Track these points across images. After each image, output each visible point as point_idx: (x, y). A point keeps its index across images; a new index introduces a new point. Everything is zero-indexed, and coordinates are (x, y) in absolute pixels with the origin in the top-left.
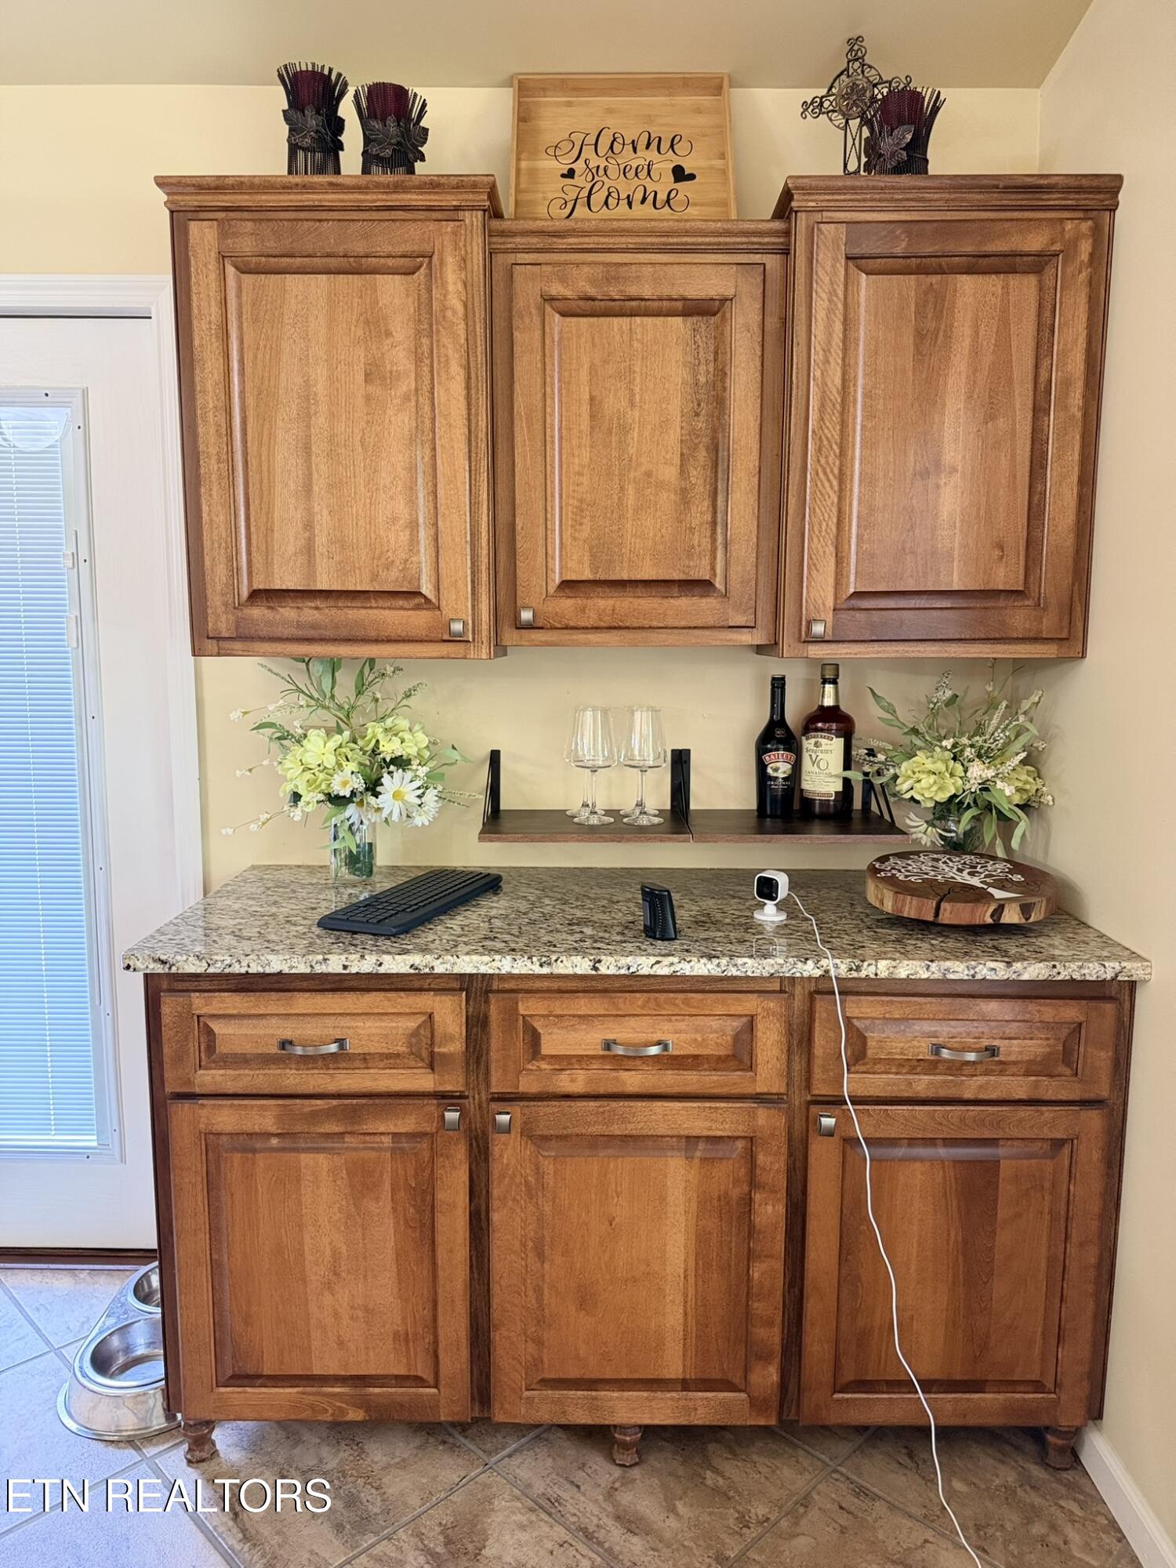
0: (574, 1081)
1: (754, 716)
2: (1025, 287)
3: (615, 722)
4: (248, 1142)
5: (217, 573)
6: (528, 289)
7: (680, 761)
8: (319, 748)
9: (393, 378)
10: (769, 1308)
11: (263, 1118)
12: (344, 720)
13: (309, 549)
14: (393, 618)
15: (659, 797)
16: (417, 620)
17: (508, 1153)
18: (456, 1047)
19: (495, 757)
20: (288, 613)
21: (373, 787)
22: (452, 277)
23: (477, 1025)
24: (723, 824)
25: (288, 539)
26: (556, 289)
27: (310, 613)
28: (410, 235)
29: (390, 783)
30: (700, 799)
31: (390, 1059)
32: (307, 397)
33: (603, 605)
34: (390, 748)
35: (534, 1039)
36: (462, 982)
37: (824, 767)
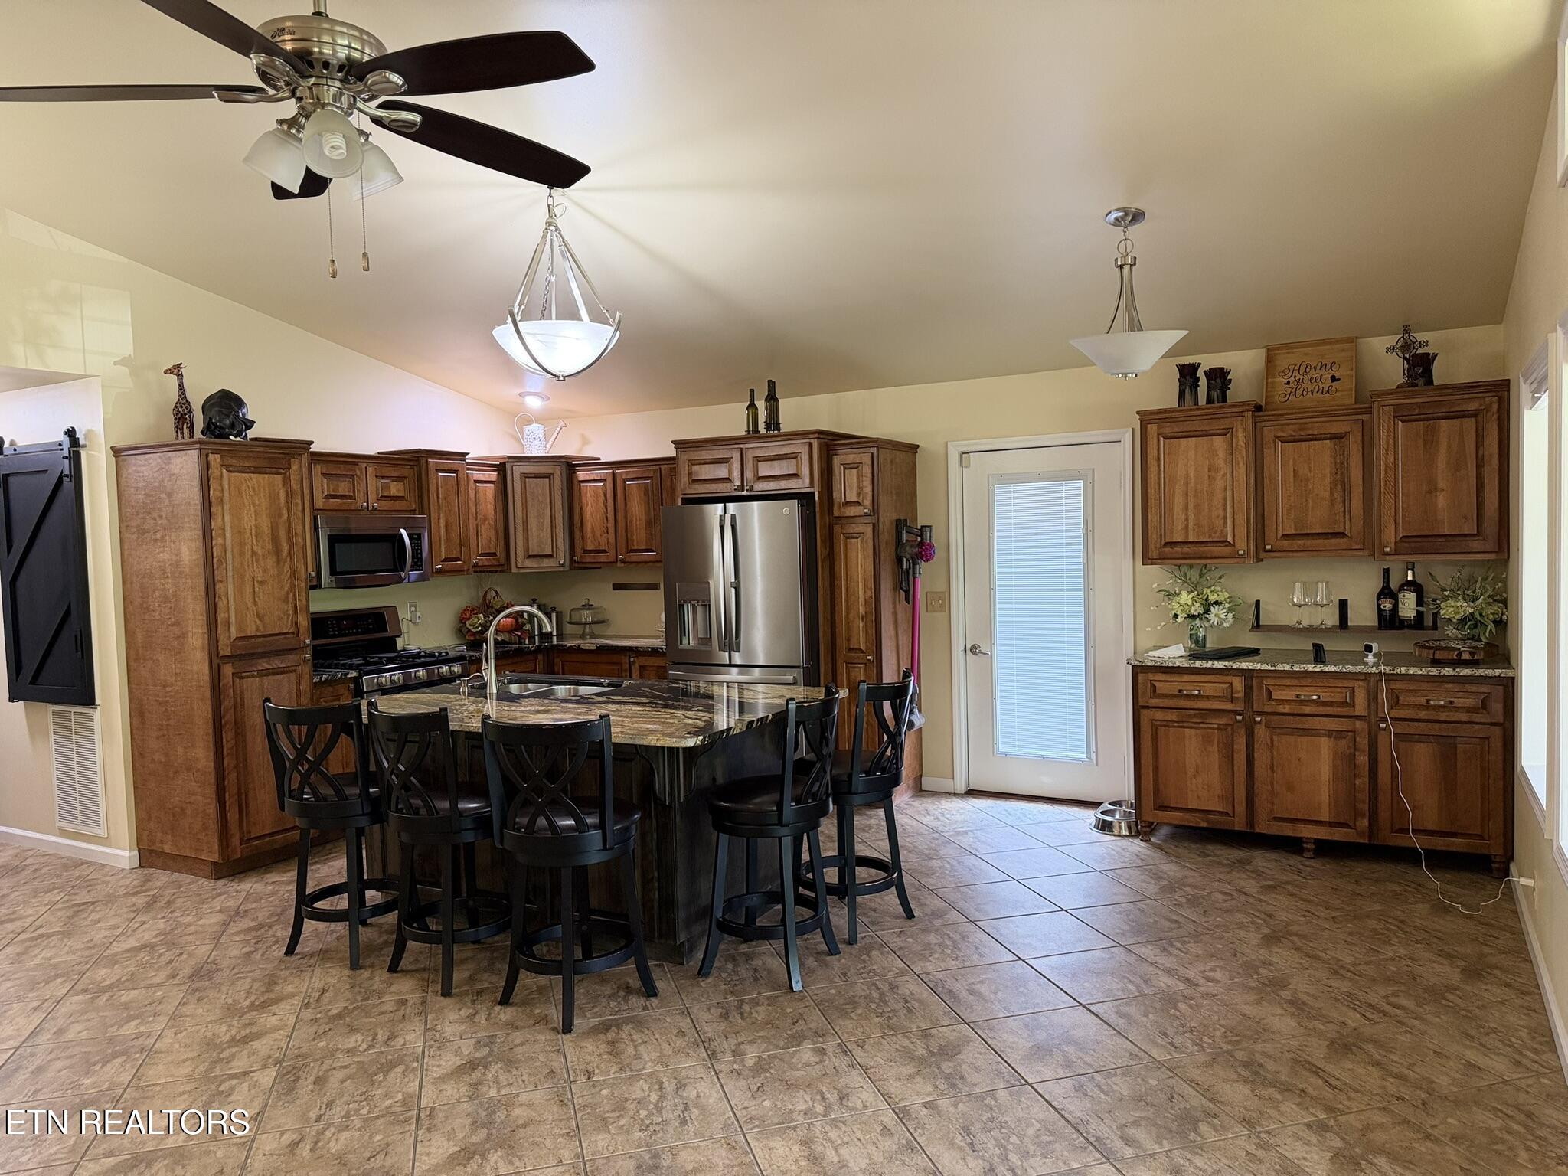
0: (1286, 709)
1: (1376, 585)
2: (1470, 424)
3: (1310, 589)
4: (1167, 724)
5: (1153, 537)
6: (1269, 434)
7: (1343, 605)
8: (1185, 598)
9: (1218, 470)
10: (1364, 796)
11: (1172, 716)
12: (1194, 587)
13: (1186, 527)
14: (1218, 550)
15: (1332, 619)
16: (1227, 550)
17: (1261, 733)
18: (1241, 694)
19: (1258, 603)
20: (1179, 550)
21: (1207, 611)
22: (1241, 435)
23: (1249, 688)
24: (1361, 630)
25: (1179, 525)
26: (1280, 434)
27: (1188, 549)
28: (1225, 423)
29: (1214, 610)
30: (1353, 620)
31: (1217, 698)
32: (1187, 476)
33: (1300, 543)
34: (1213, 598)
35: (1270, 693)
36: (1243, 672)
37: (1408, 606)
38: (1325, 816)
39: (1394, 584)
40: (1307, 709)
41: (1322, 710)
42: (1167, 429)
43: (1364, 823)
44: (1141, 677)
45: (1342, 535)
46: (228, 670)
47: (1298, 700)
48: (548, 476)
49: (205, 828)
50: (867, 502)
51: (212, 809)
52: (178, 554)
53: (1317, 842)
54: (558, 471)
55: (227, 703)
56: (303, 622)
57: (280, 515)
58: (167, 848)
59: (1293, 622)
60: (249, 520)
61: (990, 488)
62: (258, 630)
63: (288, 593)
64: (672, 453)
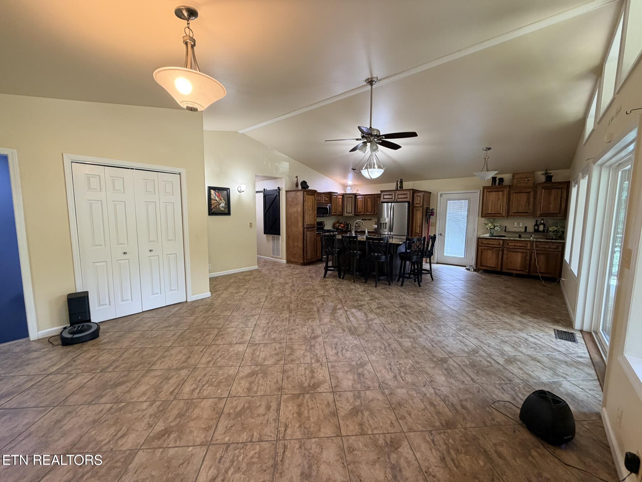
0: (511, 247)
1: (534, 223)
2: (560, 190)
3: (519, 224)
4: (484, 249)
5: (484, 212)
6: (512, 191)
7: (526, 227)
8: (490, 225)
9: (500, 199)
10: (527, 265)
11: (486, 248)
12: (491, 223)
13: (492, 210)
14: (498, 215)
15: (523, 230)
16: (500, 215)
17: (505, 252)
19: (506, 227)
20: (489, 215)
21: (495, 227)
22: (506, 192)
23: (503, 243)
24: (530, 233)
25: (490, 209)
26: (515, 192)
27: (491, 215)
28: (502, 189)
29: (496, 227)
30: (528, 231)
31: (496, 245)
32: (493, 200)
33: (517, 214)
34: (496, 225)
35: (508, 244)
36: (502, 239)
37: (541, 228)
38: (519, 269)
39: (538, 223)
40: (516, 247)
41: (520, 248)
42: (489, 190)
43: (527, 270)
44: (479, 240)
45: (527, 213)
46: (305, 230)
47: (514, 245)
48: (352, 197)
49: (300, 257)
50: (422, 203)
51: (302, 254)
52: (298, 209)
53: (516, 274)
54: (353, 196)
55: (305, 236)
56: (316, 222)
57: (314, 204)
58: (292, 260)
59: (514, 231)
60: (309, 204)
61: (447, 201)
62: (310, 223)
63: (314, 218)
64: (380, 193)
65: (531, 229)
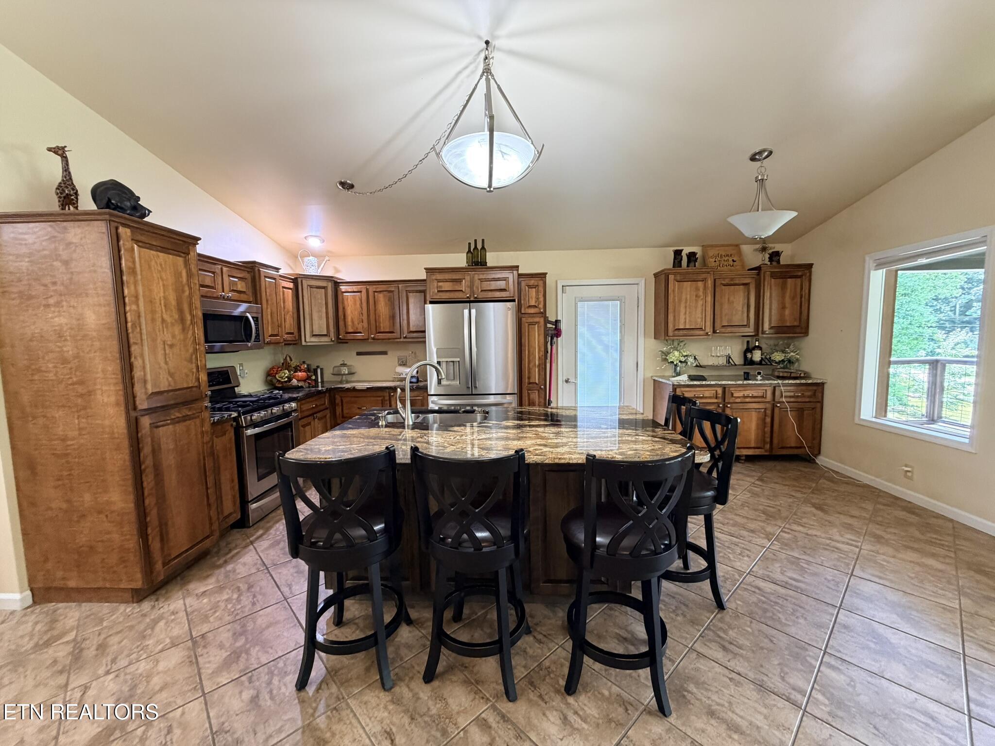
0: (738, 400)
1: (743, 348)
2: (798, 280)
5: (671, 326)
6: (719, 282)
8: (676, 354)
9: (699, 297)
10: (768, 435)
13: (685, 322)
14: (698, 332)
16: (702, 333)
18: (720, 396)
20: (681, 332)
22: (709, 282)
23: (724, 392)
25: (682, 321)
26: (723, 282)
27: (685, 332)
28: (704, 276)
29: (688, 359)
31: (710, 398)
32: (686, 299)
33: (729, 329)
34: (684, 354)
35: (732, 394)
36: (720, 386)
37: (757, 356)
38: (753, 445)
39: (751, 347)
40: (748, 400)
41: (753, 400)
42: (678, 278)
43: (768, 446)
44: (677, 389)
45: (745, 326)
46: (146, 422)
47: (744, 397)
48: (324, 288)
50: (541, 306)
53: (747, 456)
54: (330, 285)
55: (147, 450)
56: (204, 377)
57: (183, 291)
61: (576, 304)
62: (170, 385)
63: (192, 356)
65: (738, 359)
